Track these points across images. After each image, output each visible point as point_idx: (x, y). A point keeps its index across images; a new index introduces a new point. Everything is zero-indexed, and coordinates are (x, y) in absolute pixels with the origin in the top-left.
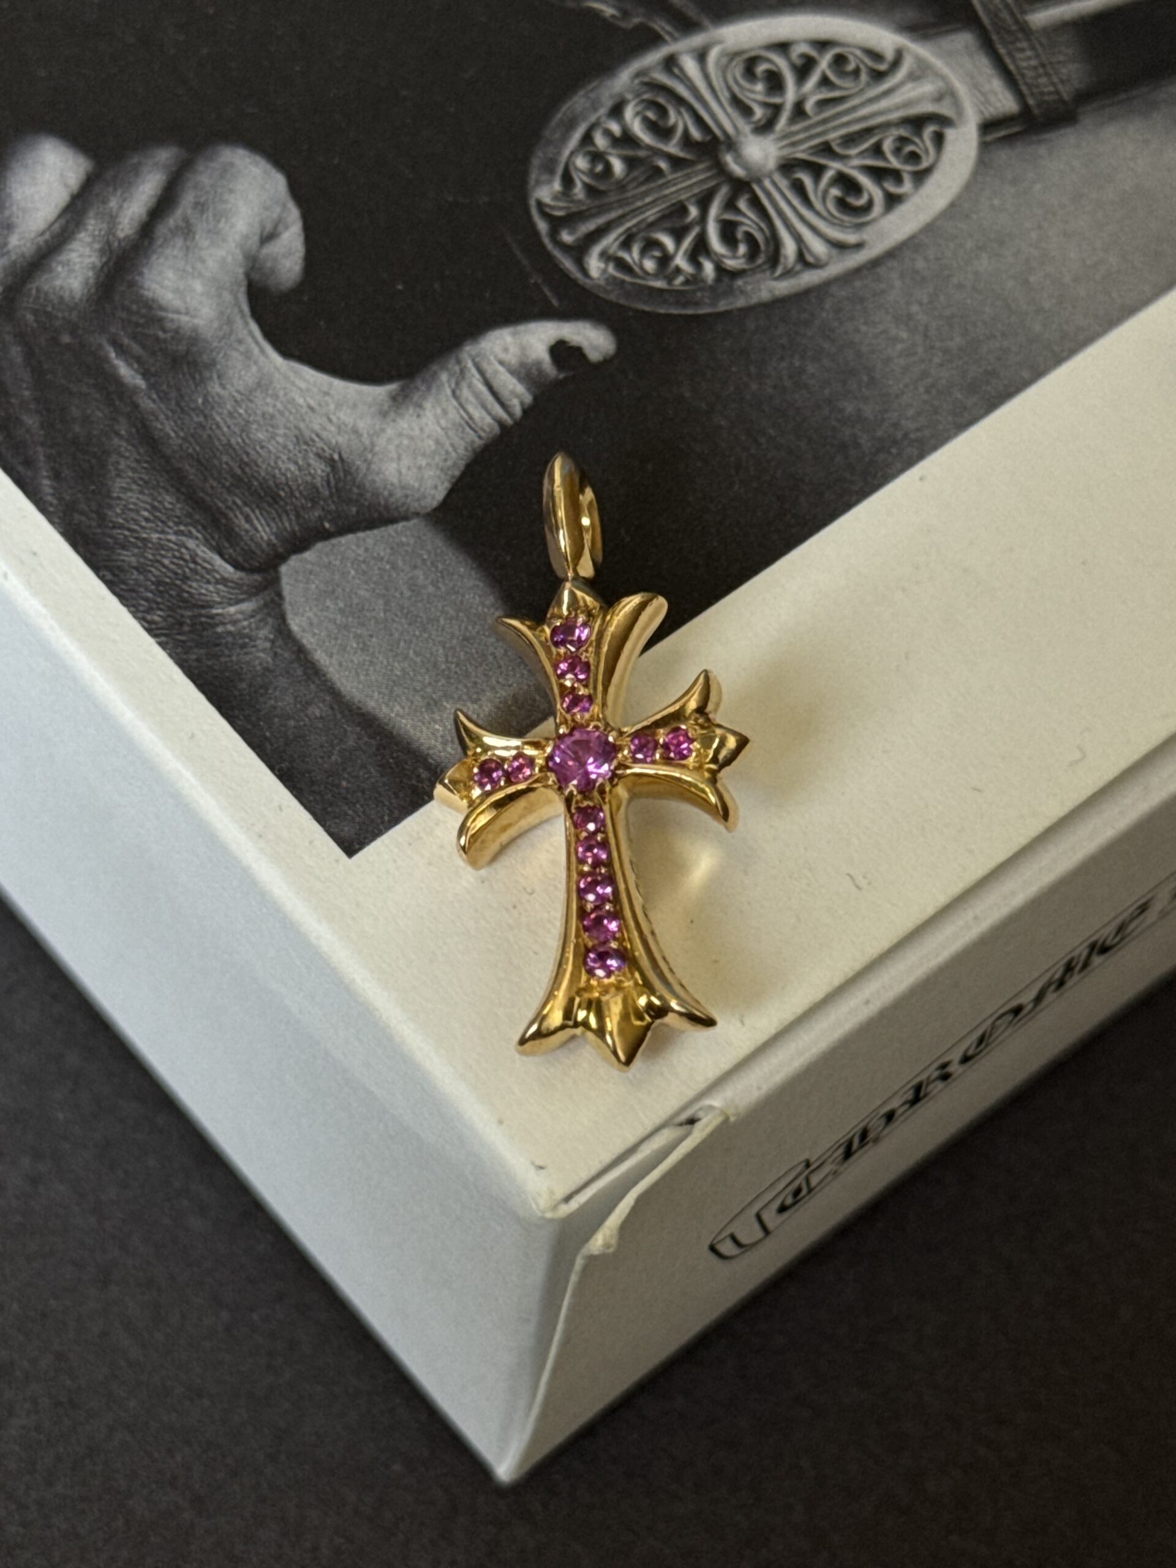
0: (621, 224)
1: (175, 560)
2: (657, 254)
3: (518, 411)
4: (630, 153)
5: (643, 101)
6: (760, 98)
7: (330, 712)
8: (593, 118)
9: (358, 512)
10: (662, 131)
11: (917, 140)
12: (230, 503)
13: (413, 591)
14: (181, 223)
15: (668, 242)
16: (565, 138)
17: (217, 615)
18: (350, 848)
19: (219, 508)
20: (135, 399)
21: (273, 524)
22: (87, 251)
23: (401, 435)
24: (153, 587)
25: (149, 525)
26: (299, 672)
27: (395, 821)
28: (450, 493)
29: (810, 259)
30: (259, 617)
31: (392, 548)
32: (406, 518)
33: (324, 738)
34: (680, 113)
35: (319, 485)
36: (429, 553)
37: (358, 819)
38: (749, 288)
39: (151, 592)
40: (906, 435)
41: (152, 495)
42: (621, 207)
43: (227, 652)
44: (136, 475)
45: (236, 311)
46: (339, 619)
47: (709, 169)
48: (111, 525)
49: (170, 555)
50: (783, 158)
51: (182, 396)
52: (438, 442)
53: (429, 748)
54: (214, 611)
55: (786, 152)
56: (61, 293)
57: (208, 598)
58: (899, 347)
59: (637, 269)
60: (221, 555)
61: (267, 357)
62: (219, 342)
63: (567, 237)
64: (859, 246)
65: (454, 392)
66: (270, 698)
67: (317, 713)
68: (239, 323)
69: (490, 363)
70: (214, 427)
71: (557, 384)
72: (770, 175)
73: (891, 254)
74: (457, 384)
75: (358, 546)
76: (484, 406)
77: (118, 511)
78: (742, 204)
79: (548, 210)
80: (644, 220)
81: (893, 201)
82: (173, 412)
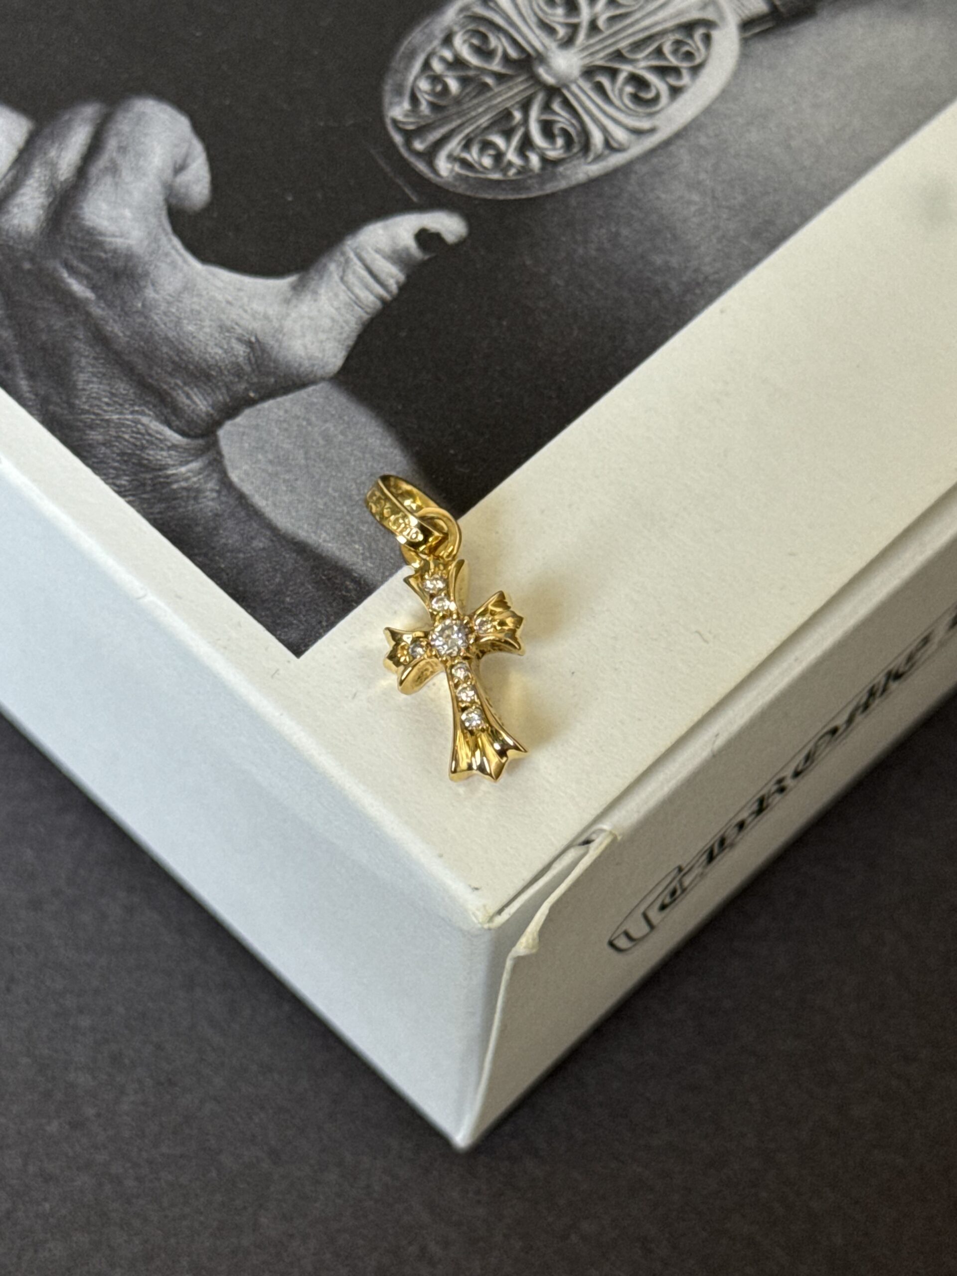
0: (461, 131)
1: (134, 435)
2: (492, 152)
3: (394, 288)
4: (462, 73)
5: (468, 31)
6: (562, 20)
7: (270, 544)
8: (429, 49)
9: (276, 382)
10: (485, 53)
11: (690, 41)
12: (172, 385)
13: (327, 441)
14: (108, 164)
15: (499, 141)
16: (408, 67)
17: (173, 475)
18: (298, 650)
19: (165, 390)
20: (87, 309)
21: (208, 398)
22: (37, 194)
23: (302, 317)
24: (118, 458)
25: (110, 409)
26: (243, 514)
27: (331, 625)
28: (348, 359)
29: (615, 145)
30: (206, 473)
31: (306, 408)
32: (313, 382)
33: (268, 565)
34: (499, 39)
35: (242, 363)
36: (336, 408)
37: (302, 627)
38: (568, 172)
39: (118, 461)
40: (706, 278)
41: (109, 384)
42: (459, 117)
43: (183, 504)
44: (95, 370)
45: (160, 230)
46: (270, 469)
47: (526, 80)
48: (80, 411)
49: (129, 431)
50: (584, 66)
51: (125, 303)
52: (333, 320)
53: (353, 564)
54: (169, 472)
55: (587, 61)
56: (19, 230)
57: (163, 463)
58: (693, 208)
59: (477, 166)
60: (170, 426)
61: (189, 265)
62: (151, 255)
63: (419, 146)
64: (652, 131)
65: (342, 279)
66: (222, 538)
67: (261, 545)
68: (164, 240)
69: (368, 252)
70: (153, 325)
71: (423, 264)
72: (575, 82)
73: (678, 135)
74: (344, 271)
75: (279, 409)
76: (367, 287)
77: (84, 400)
78: (556, 106)
79: (401, 126)
80: (478, 127)
81: (675, 91)
82: (120, 316)
